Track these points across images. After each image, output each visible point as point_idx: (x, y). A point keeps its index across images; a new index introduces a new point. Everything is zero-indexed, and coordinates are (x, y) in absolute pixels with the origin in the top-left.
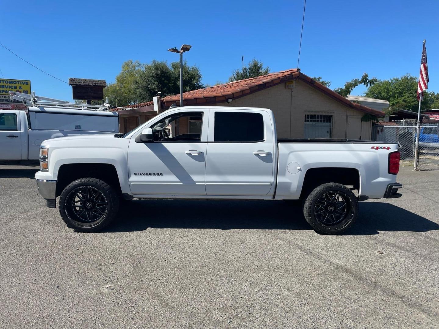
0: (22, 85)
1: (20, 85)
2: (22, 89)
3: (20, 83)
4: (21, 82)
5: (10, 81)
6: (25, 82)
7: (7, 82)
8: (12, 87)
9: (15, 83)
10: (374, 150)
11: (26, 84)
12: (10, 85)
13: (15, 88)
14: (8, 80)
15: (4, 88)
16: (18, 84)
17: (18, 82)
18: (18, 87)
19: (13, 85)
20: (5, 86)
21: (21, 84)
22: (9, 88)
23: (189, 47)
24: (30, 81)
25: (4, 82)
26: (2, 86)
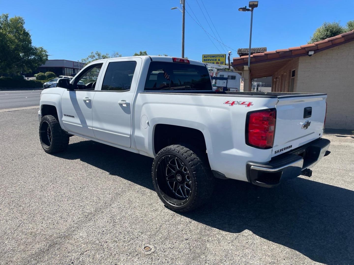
0: (220, 58)
2: (220, 60)
3: (219, 56)
4: (220, 56)
5: (213, 56)
6: (222, 56)
7: (211, 57)
8: (214, 60)
9: (216, 56)
10: (227, 105)
11: (223, 57)
12: (213, 58)
13: (215, 61)
14: (212, 55)
15: (209, 61)
16: (218, 57)
17: (218, 56)
18: (217, 60)
19: (215, 58)
20: (210, 59)
22: (212, 61)
23: (256, 3)
24: (226, 55)
26: (208, 59)
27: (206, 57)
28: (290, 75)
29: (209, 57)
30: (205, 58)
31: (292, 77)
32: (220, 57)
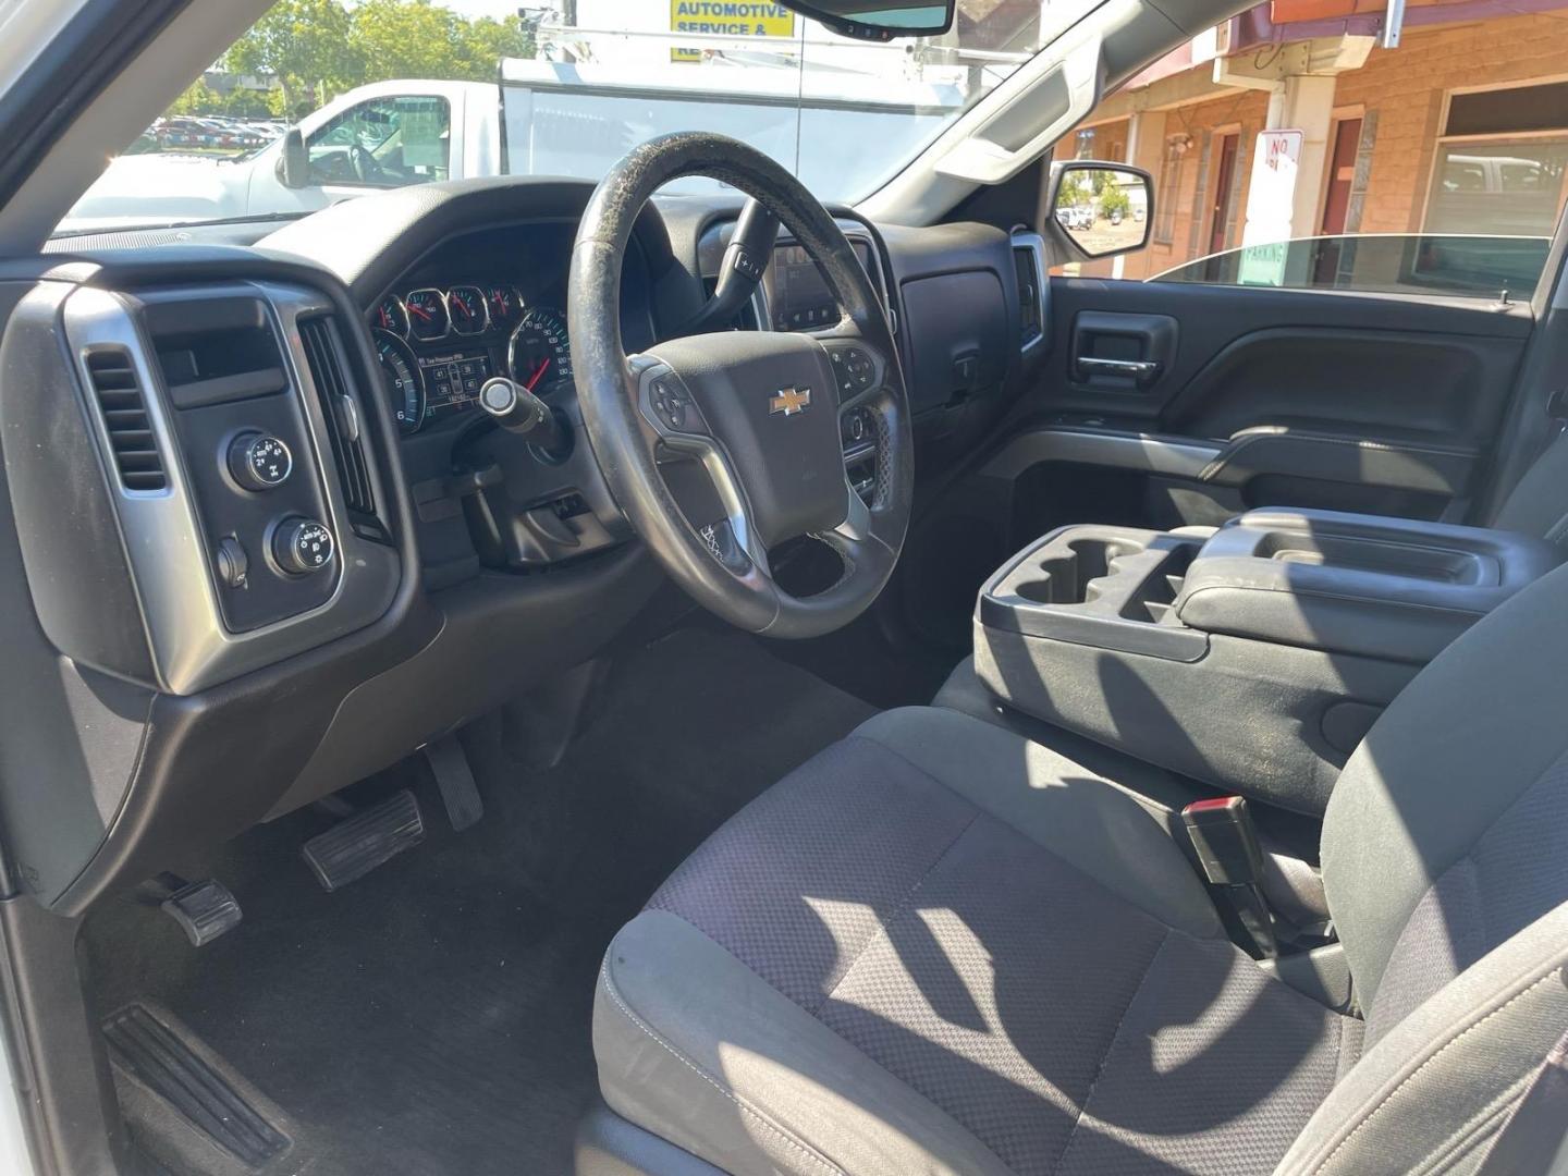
0: (767, 21)
1: (759, 20)
3: (759, 11)
4: (763, 7)
7: (717, 9)
8: (733, 30)
11: (780, 14)
12: (727, 20)
16: (755, 14)
17: (755, 8)
18: (753, 29)
19: (738, 19)
20: (712, 23)
21: (763, 15)
25: (710, 9)
26: (702, 25)
27: (693, 13)
28: (1432, 123)
29: (706, 13)
30: (687, 18)
31: (1449, 132)
32: (766, 13)
